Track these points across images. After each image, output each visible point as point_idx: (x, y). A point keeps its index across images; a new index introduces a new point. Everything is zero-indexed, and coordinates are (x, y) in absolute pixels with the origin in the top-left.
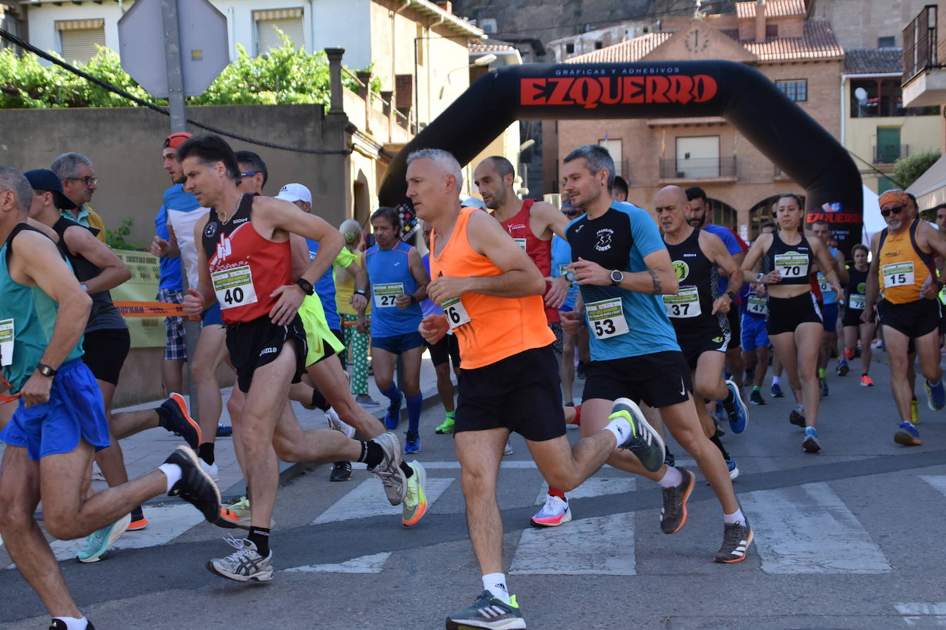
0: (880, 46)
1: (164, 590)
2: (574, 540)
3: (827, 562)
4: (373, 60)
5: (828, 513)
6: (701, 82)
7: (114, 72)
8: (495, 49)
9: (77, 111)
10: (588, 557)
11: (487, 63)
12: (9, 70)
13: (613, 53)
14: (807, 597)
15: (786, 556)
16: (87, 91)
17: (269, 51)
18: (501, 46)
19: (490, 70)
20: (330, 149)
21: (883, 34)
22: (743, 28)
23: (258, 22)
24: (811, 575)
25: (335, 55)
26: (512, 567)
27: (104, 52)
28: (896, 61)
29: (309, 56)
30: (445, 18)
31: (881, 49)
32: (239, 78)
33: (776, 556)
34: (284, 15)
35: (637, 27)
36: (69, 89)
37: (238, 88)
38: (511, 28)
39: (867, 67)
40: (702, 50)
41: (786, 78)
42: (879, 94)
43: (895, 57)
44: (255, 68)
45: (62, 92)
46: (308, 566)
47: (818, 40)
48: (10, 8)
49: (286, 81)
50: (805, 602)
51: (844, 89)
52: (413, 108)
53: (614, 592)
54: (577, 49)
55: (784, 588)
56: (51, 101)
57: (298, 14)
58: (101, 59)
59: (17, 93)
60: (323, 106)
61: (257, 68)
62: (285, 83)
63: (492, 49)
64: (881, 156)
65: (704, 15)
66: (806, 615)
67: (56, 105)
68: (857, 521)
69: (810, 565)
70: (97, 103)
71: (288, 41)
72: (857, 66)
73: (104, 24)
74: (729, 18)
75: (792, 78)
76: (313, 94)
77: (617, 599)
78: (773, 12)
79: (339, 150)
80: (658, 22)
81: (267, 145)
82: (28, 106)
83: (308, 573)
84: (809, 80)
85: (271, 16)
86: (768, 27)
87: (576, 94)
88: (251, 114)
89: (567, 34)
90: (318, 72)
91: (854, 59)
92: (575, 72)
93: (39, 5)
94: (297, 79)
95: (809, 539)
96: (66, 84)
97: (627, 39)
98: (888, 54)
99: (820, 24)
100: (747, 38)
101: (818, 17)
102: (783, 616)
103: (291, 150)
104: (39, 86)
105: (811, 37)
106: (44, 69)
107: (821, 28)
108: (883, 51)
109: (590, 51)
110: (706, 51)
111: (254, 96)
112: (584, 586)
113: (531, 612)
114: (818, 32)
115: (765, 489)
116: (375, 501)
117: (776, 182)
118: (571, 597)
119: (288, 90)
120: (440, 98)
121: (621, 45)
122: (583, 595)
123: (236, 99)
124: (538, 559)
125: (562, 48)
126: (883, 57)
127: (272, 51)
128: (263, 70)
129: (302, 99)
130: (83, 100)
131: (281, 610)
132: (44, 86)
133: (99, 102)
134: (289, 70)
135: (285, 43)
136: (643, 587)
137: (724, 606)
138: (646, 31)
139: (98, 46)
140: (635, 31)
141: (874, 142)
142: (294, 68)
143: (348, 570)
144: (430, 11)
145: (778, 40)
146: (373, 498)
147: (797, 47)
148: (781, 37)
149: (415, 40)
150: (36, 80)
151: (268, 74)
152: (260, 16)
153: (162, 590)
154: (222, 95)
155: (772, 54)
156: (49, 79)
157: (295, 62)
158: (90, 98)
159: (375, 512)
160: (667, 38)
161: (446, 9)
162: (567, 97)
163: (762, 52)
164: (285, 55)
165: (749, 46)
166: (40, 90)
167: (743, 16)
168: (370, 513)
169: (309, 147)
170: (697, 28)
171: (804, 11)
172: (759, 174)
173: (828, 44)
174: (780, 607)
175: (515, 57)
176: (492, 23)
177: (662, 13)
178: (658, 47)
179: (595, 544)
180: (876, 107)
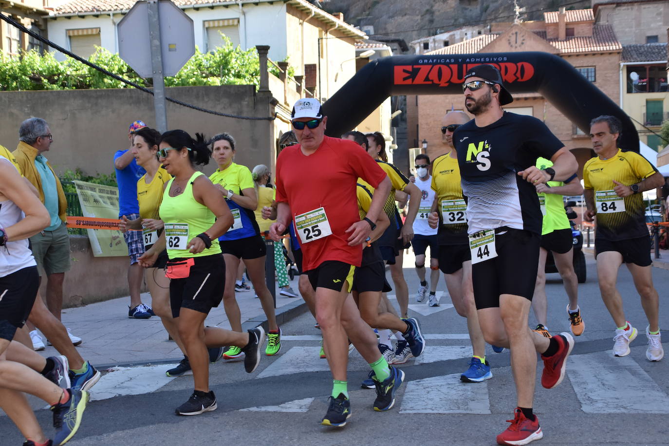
0: (648, 42)
1: (155, 424)
2: (444, 390)
3: (629, 405)
4: (288, 55)
5: (627, 371)
6: (522, 67)
7: (107, 65)
8: (374, 46)
9: (82, 91)
10: (455, 401)
11: (368, 56)
12: (35, 64)
13: (457, 49)
14: (617, 430)
15: (599, 401)
16: (88, 78)
17: (215, 49)
18: (378, 45)
19: (370, 61)
20: (260, 116)
21: (650, 34)
22: (550, 30)
23: (207, 29)
24: (618, 414)
25: (263, 50)
26: (401, 408)
27: (100, 51)
28: (660, 53)
29: (243, 52)
30: (338, 24)
31: (649, 44)
32: (194, 68)
33: (592, 401)
34: (226, 23)
35: (474, 30)
36: (76, 77)
37: (194, 75)
38: (384, 32)
39: (638, 57)
40: (520, 46)
41: (580, 66)
42: (648, 76)
43: (659, 50)
44: (205, 60)
45: (71, 79)
46: (256, 408)
47: (603, 38)
48: (35, 21)
49: (227, 70)
50: (615, 434)
51: (622, 73)
52: (317, 88)
53: (476, 426)
54: (431, 46)
55: (599, 423)
56: (63, 85)
57: (236, 22)
58: (98, 55)
59: (40, 80)
60: (254, 86)
61: (207, 61)
62: (226, 71)
63: (371, 47)
64: (649, 120)
65: (522, 22)
66: (617, 442)
67: (67, 88)
68: (648, 376)
69: (617, 407)
70: (95, 87)
71: (228, 41)
72: (632, 56)
73: (100, 31)
74: (539, 23)
75: (585, 65)
76: (246, 79)
77: (478, 431)
78: (571, 19)
79: (266, 117)
80: (489, 27)
81: (216, 113)
82: (47, 89)
83: (256, 412)
84: (597, 67)
85: (216, 24)
86: (567, 29)
87: (434, 76)
88: (204, 93)
89: (423, 36)
90: (249, 63)
91: (629, 51)
92: (433, 61)
93: (55, 18)
94: (235, 68)
95: (614, 389)
96: (74, 73)
97: (466, 39)
98: (654, 48)
99: (604, 27)
100: (552, 37)
101: (603, 22)
102: (600, 443)
103: (233, 117)
104: (55, 75)
105: (598, 36)
106: (59, 63)
107: (605, 30)
108: (650, 46)
109: (440, 48)
110: (523, 46)
111: (205, 80)
112: (454, 422)
113: (417, 440)
114: (603, 33)
115: (580, 354)
116: (300, 362)
117: (574, 139)
118: (445, 429)
119: (228, 76)
120: (336, 81)
121: (462, 43)
122: (453, 428)
123: (192, 82)
124: (420, 403)
125: (420, 46)
126: (650, 50)
127: (218, 49)
128: (211, 62)
129: (239, 82)
130: (86, 84)
131: (238, 437)
132: (59, 74)
133: (96, 86)
134: (229, 62)
135: (227, 43)
136: (496, 422)
137: (556, 436)
138: (480, 33)
139: (96, 47)
140: (472, 33)
141: (644, 110)
142: (233, 61)
143: (284, 410)
144: (329, 19)
145: (574, 38)
146: (298, 360)
147: (588, 43)
148: (577, 36)
149: (319, 40)
150: (53, 71)
151: (215, 65)
152: (209, 24)
153: (153, 424)
154: (182, 80)
155: (570, 48)
156: (62, 70)
157: (234, 56)
158: (91, 83)
159: (301, 369)
160: (495, 38)
161: (339, 18)
162: (427, 79)
163: (563, 47)
164: (227, 51)
165: (554, 43)
166: (56, 78)
167: (550, 22)
168: (297, 371)
169: (245, 115)
170: (517, 30)
171: (593, 18)
172: (562, 134)
173: (610, 40)
174: (597, 437)
175: (388, 51)
176: (371, 29)
177: (492, 20)
178: (488, 44)
179: (460, 392)
180: (646, 85)
